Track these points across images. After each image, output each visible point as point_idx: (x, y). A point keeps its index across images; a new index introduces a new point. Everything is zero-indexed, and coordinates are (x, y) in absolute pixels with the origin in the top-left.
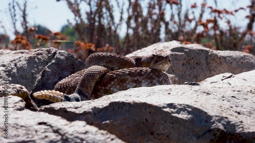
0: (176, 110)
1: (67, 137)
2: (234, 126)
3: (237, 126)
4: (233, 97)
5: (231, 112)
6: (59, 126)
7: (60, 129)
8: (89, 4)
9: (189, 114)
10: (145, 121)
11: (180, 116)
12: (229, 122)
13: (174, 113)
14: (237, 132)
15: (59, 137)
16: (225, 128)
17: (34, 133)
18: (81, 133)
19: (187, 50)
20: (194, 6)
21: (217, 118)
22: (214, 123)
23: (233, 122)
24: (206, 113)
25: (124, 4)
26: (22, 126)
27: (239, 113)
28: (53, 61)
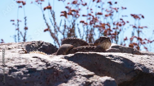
0: (114, 58)
1: (49, 63)
2: (148, 69)
3: (150, 69)
4: (148, 58)
5: (146, 63)
6: (45, 59)
7: (45, 60)
8: (63, 34)
9: (121, 61)
10: (95, 63)
11: (116, 61)
12: (145, 67)
13: (112, 59)
14: (150, 72)
15: (45, 64)
16: (143, 70)
17: (30, 61)
18: (57, 62)
19: (121, 48)
20: (126, 39)
21: (138, 64)
22: (136, 66)
23: (148, 68)
24: (131, 61)
25: (84, 35)
26: (23, 58)
27: (151, 64)
28: (41, 47)
